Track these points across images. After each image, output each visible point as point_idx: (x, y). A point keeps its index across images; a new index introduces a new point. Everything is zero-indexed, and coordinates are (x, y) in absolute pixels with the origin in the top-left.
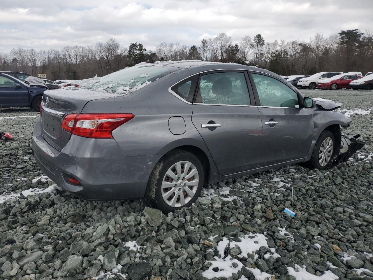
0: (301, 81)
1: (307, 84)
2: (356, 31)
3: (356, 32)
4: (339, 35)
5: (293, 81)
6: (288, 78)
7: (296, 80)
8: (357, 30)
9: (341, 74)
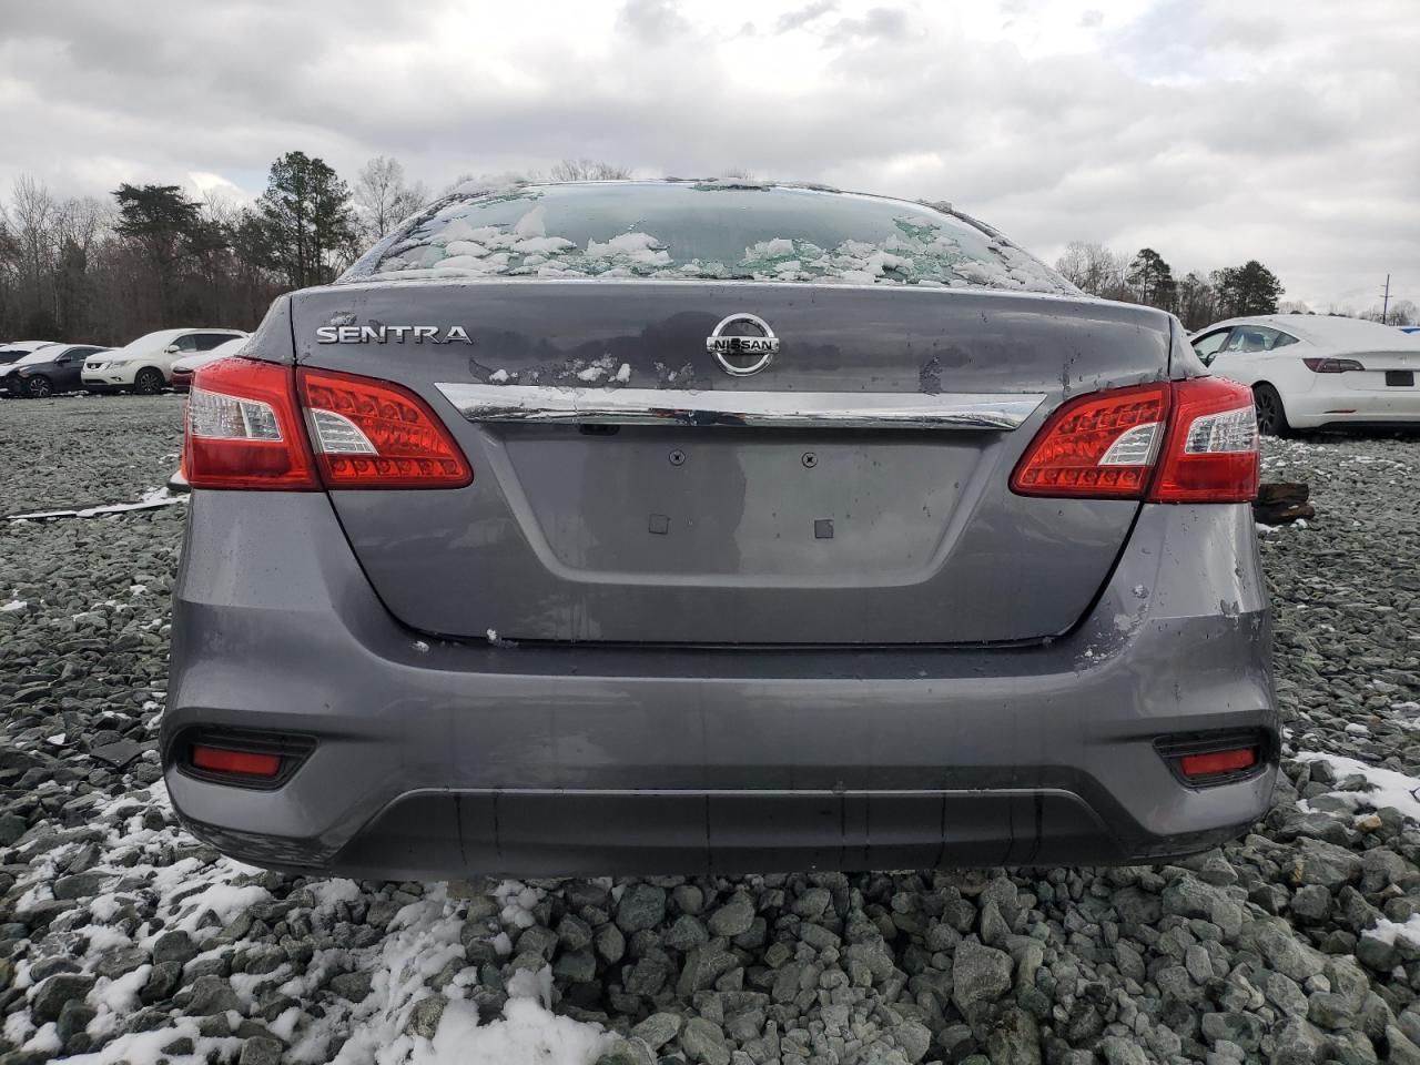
0: (98, 365)
1: (128, 376)
2: (174, 192)
3: (175, 195)
4: (113, 199)
5: (55, 362)
6: (25, 353)
7: (68, 361)
8: (176, 188)
9: (239, 337)
